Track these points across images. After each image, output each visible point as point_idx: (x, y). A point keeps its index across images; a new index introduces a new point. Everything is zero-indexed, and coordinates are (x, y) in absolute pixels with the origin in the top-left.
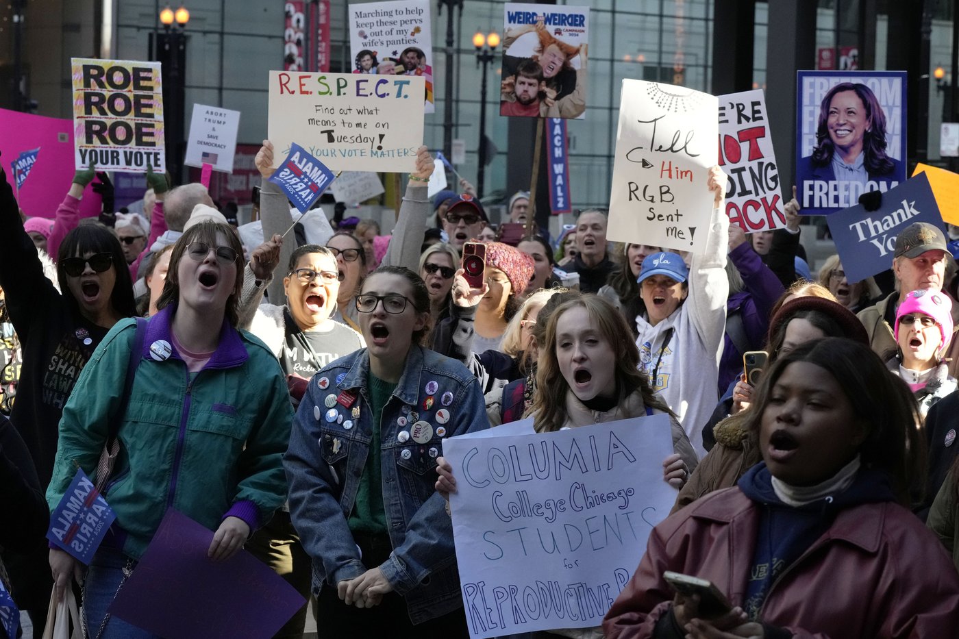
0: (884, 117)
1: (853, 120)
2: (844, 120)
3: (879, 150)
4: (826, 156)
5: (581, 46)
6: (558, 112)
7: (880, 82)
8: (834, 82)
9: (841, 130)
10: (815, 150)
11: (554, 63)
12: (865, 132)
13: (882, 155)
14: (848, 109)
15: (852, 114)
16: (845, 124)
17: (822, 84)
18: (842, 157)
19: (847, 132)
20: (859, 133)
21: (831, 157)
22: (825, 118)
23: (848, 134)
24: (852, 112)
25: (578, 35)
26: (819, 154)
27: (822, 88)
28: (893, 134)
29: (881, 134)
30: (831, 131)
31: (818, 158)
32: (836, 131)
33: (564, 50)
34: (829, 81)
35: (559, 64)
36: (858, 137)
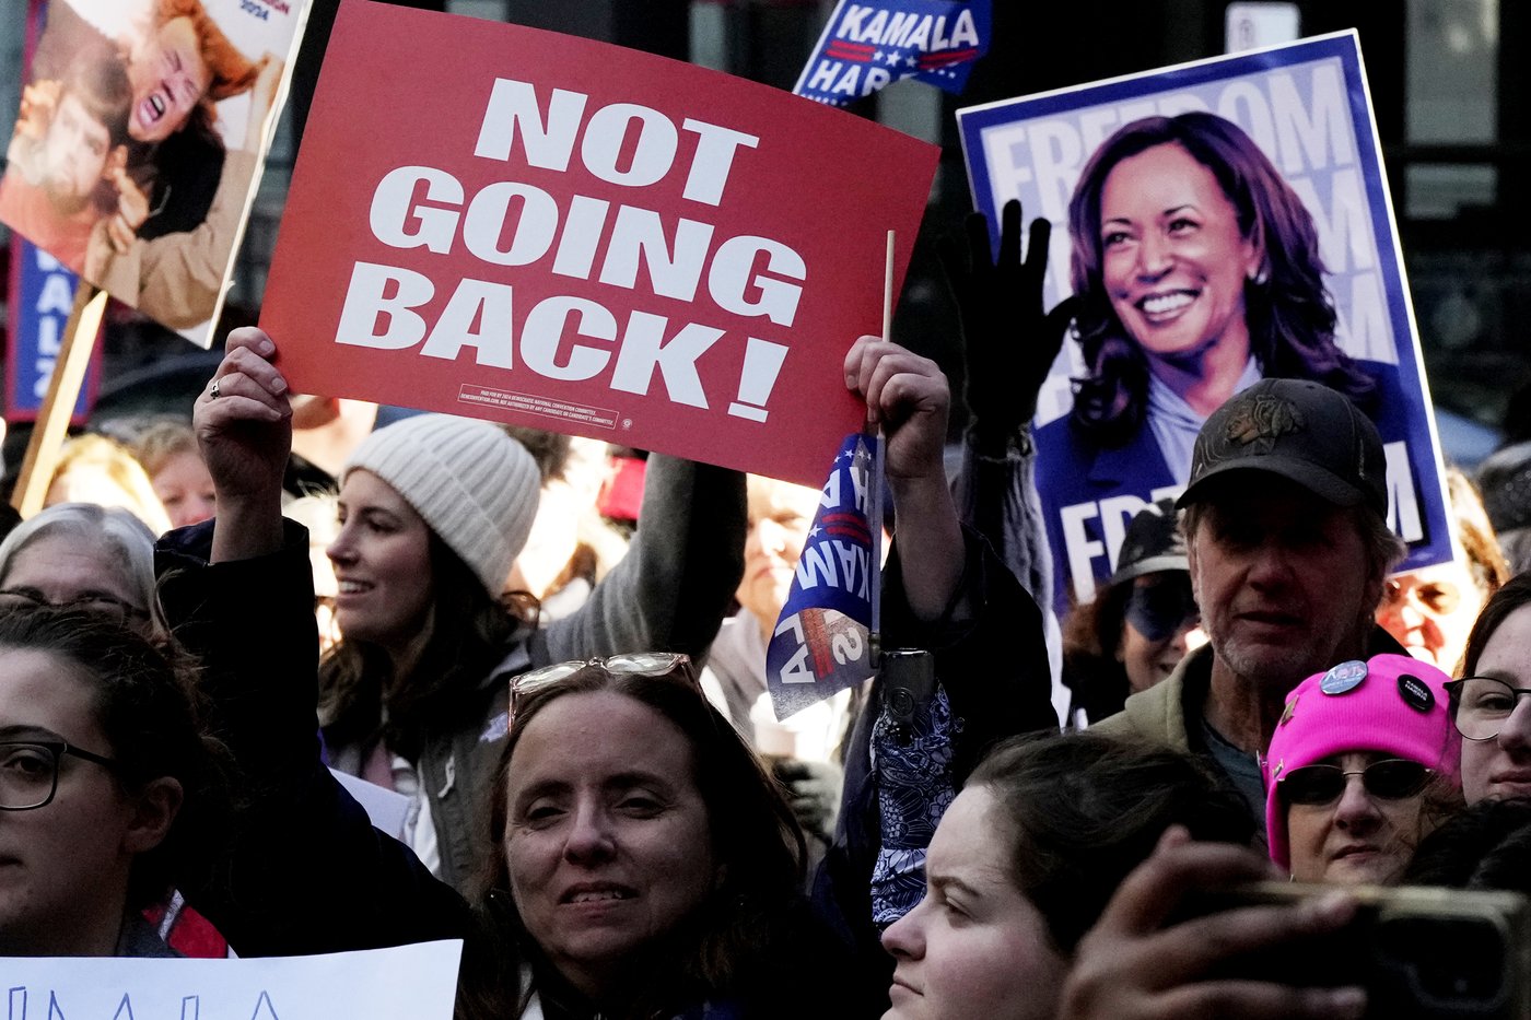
0: (1305, 216)
1: (1194, 250)
2: (1163, 259)
3: (1312, 342)
4: (1121, 402)
5: (266, 62)
6: (135, 287)
7: (1265, 91)
8: (1098, 125)
9: (1159, 296)
10: (1078, 388)
11: (168, 90)
12: (1248, 285)
13: (1326, 358)
14: (1170, 212)
15: (1187, 230)
16: (1168, 272)
17: (1055, 144)
18: (1181, 393)
19: (1183, 299)
20: (1225, 292)
21: (1142, 406)
22: (1093, 265)
23: (1184, 309)
24: (1184, 222)
25: (265, 16)
26: (1097, 403)
27: (1057, 155)
28: (1352, 270)
29: (1308, 280)
30: (1125, 309)
31: (1096, 415)
32: (1139, 305)
33: (211, 57)
34: (1077, 126)
35: (184, 105)
36: (1226, 309)
